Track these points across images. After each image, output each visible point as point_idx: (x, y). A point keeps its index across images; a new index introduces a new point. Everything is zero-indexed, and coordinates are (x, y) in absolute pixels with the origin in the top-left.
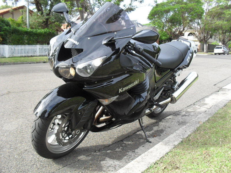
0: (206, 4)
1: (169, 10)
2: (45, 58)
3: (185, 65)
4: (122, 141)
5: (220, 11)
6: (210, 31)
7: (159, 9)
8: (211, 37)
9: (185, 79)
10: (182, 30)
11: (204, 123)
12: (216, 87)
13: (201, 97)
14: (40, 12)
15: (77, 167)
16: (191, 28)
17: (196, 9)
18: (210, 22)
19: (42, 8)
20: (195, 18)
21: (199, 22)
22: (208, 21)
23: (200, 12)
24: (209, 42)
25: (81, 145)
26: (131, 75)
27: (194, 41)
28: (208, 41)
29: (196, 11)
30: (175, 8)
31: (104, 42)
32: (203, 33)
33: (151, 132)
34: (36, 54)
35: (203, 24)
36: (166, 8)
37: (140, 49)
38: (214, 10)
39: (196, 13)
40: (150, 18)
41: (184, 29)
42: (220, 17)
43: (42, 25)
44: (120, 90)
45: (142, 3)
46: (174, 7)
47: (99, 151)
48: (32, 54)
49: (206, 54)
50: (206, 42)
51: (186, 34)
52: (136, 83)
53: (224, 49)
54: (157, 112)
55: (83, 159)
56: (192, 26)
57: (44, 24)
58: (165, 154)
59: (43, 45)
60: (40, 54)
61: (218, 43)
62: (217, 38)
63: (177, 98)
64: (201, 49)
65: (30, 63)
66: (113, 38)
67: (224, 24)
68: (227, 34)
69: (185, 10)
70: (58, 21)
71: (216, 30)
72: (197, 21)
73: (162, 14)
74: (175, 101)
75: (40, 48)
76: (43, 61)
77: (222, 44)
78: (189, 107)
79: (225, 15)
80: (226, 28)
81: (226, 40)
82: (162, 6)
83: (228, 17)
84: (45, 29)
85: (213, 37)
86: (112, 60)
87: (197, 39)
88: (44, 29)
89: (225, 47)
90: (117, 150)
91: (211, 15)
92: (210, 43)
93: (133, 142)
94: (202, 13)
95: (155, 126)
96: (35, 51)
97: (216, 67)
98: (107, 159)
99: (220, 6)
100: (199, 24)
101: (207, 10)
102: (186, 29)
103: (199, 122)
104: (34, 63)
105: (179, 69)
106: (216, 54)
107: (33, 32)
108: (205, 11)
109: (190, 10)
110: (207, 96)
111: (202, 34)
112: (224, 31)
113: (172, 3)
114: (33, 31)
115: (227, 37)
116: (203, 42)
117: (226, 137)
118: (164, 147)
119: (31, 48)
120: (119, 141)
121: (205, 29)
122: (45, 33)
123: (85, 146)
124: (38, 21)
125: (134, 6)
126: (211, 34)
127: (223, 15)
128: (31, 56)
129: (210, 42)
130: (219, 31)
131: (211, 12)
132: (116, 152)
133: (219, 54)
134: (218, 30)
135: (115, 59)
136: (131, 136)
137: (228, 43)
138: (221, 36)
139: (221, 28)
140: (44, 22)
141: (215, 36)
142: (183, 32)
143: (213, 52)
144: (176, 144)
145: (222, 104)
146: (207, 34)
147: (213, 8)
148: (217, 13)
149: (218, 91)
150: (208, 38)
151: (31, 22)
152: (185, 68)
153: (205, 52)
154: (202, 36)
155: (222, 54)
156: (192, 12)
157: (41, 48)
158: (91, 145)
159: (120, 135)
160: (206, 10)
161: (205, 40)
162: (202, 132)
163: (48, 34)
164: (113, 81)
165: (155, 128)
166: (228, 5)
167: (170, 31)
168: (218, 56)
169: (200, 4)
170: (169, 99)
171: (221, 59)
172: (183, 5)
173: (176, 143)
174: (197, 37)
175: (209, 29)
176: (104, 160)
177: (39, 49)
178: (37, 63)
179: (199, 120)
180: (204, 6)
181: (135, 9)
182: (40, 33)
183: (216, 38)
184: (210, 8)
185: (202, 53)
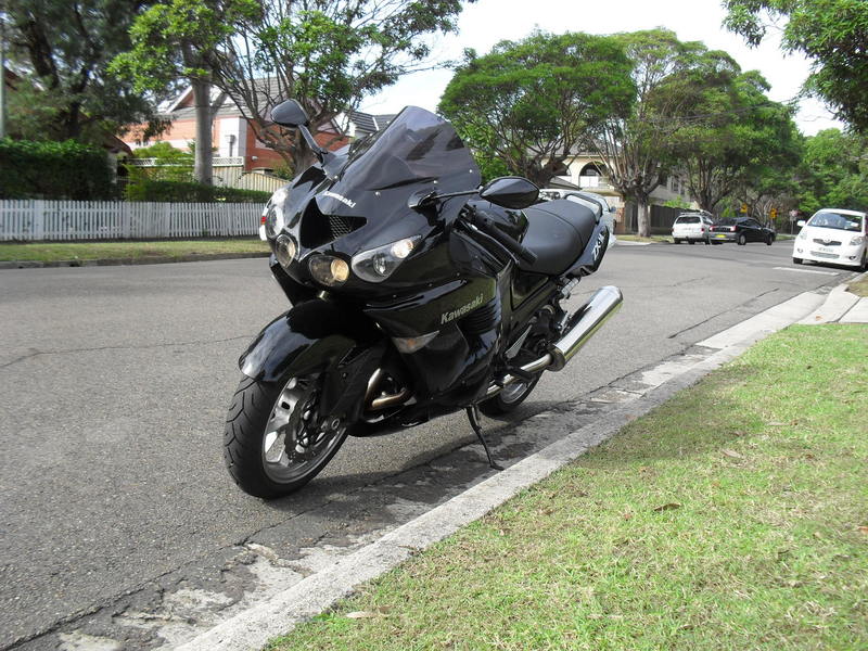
0: (642, 67)
1: (516, 81)
2: (72, 248)
3: (586, 267)
4: (426, 464)
5: (690, 90)
6: (658, 160)
7: (478, 77)
8: (662, 182)
9: (586, 306)
10: (560, 153)
11: (639, 419)
12: (675, 342)
13: (628, 369)
14: (47, 78)
15: (332, 515)
16: (592, 149)
17: (611, 84)
18: (657, 128)
19: (53, 61)
20: (607, 112)
21: (619, 129)
22: (651, 124)
23: (621, 93)
24: (655, 199)
25: (324, 474)
26: (469, 282)
27: (604, 194)
28: (651, 195)
29: (611, 88)
30: (536, 78)
31: (413, 203)
32: (633, 168)
33: (499, 449)
34: (30, 234)
35: (634, 133)
36: (506, 76)
37: (486, 220)
38: (669, 86)
39: (610, 95)
40: (448, 108)
41: (566, 152)
42: (692, 114)
43: (56, 125)
44: (444, 318)
45: (424, 58)
46: (531, 72)
47: (375, 484)
48: (19, 235)
49: (645, 242)
50: (644, 198)
51: (575, 167)
52: (477, 302)
53: (705, 222)
54: (507, 399)
55: (341, 499)
56: (595, 141)
57: (63, 122)
58: (549, 473)
59: (58, 200)
60: (47, 233)
61: (688, 203)
62: (683, 183)
63: (566, 354)
64: (628, 222)
65: (21, 268)
66: (435, 194)
67: (706, 137)
68: (718, 171)
69: (572, 85)
70: (112, 115)
71: (678, 155)
72: (615, 124)
73: (490, 99)
74: (560, 363)
75: (48, 210)
76: (67, 259)
77: (701, 206)
78: (596, 393)
79: (708, 106)
80: (711, 149)
81: (714, 193)
82: (492, 67)
83: (717, 112)
84: (65, 143)
85: (670, 181)
86: (425, 249)
87: (612, 188)
88: (62, 140)
89: (710, 218)
90: (419, 483)
91: (661, 105)
92: (657, 203)
93: (454, 467)
94: (631, 97)
95: (507, 435)
96: (29, 223)
97: (679, 284)
98: (402, 501)
99: (691, 73)
100: (618, 134)
101: (648, 87)
102: (574, 150)
103: (627, 417)
104: (37, 266)
105: (571, 277)
106: (678, 241)
107: (24, 150)
108: (642, 89)
109: (587, 86)
110: (649, 367)
111: (630, 170)
112: (706, 162)
113: (525, 59)
114: (21, 147)
115: (716, 183)
116: (632, 198)
117: (695, 443)
118: (545, 462)
119: (12, 210)
120: (418, 466)
121: (639, 154)
122: (68, 155)
123: (335, 475)
124: (38, 112)
125: (395, 68)
126: (662, 169)
127: (700, 106)
128: (15, 241)
129: (660, 200)
130: (689, 160)
131: (661, 92)
132: (417, 486)
133: (692, 241)
134: (685, 157)
135: (431, 247)
136: (448, 454)
137: (721, 202)
138: (696, 177)
139: (695, 149)
140: (63, 113)
141: (676, 177)
142: (566, 162)
143: (670, 233)
144: (573, 458)
145: (689, 379)
146: (647, 172)
147: (668, 80)
148: (679, 98)
149: (683, 355)
150: (652, 184)
151: (12, 114)
152: (588, 274)
153: (642, 235)
154: (631, 176)
155: (699, 240)
156: (597, 94)
157: (52, 210)
158: (349, 472)
159: (417, 452)
160: (644, 85)
161: (640, 191)
162: (635, 436)
163: (79, 160)
164: (422, 297)
165: (509, 440)
166: (715, 71)
167: (518, 156)
168: (685, 247)
169: (622, 67)
170: (546, 359)
171: (693, 260)
172: (565, 69)
173: (574, 456)
174: (612, 179)
175: (656, 152)
176: (392, 502)
177: (45, 214)
178: (47, 265)
179: (628, 413)
180: (637, 72)
181: (396, 79)
182: (47, 156)
183: (680, 186)
184: (658, 78)
185: (632, 237)
